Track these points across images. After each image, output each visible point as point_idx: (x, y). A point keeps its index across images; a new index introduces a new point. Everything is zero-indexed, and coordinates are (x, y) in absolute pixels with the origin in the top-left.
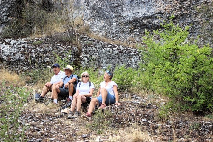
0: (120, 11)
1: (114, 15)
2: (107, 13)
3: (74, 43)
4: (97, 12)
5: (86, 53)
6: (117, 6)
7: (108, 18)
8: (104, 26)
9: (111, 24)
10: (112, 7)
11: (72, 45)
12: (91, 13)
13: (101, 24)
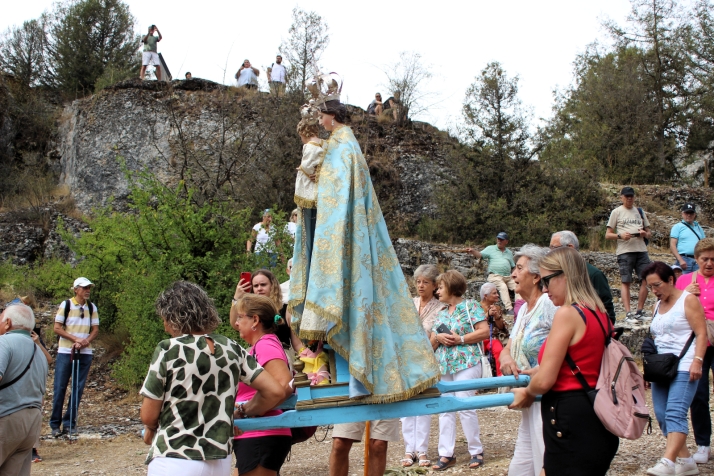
0: (112, 181)
1: (105, 186)
2: (96, 183)
3: (41, 223)
4: (85, 180)
5: (54, 238)
6: (109, 175)
7: (97, 191)
8: (91, 201)
9: (100, 198)
10: (103, 175)
11: (36, 227)
12: (79, 181)
13: (88, 197)
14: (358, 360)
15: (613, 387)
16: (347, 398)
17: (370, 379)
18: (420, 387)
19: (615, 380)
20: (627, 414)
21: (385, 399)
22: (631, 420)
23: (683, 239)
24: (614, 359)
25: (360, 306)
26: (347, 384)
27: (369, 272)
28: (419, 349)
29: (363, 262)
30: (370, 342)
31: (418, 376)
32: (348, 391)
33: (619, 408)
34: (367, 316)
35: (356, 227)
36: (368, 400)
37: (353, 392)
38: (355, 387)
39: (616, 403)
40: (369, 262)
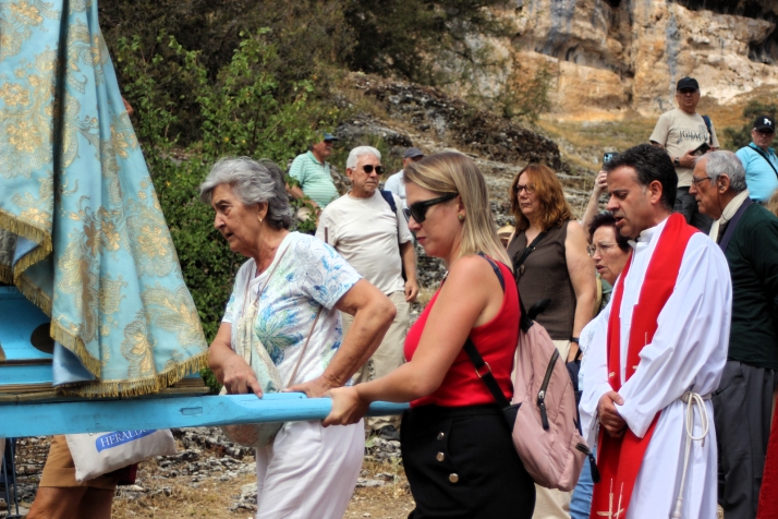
14: (67, 310)
15: (540, 401)
16: (49, 387)
17: (93, 349)
18: (174, 373)
19: (544, 387)
20: (563, 447)
21: (124, 389)
22: (571, 457)
23: (754, 175)
24: (543, 352)
25: (76, 210)
26: (49, 362)
27: (95, 149)
28: (172, 303)
29: (84, 130)
30: (94, 280)
31: (170, 352)
32: (51, 375)
33: (552, 436)
34: (89, 231)
35: (71, 65)
36: (90, 392)
37: (61, 375)
38: (64, 365)
39: (546, 427)
40: (95, 131)
